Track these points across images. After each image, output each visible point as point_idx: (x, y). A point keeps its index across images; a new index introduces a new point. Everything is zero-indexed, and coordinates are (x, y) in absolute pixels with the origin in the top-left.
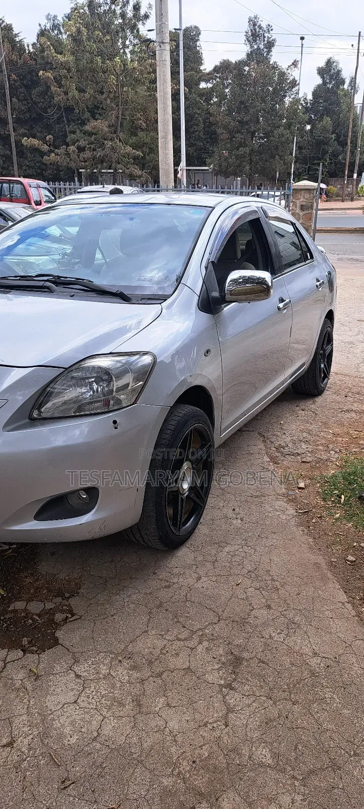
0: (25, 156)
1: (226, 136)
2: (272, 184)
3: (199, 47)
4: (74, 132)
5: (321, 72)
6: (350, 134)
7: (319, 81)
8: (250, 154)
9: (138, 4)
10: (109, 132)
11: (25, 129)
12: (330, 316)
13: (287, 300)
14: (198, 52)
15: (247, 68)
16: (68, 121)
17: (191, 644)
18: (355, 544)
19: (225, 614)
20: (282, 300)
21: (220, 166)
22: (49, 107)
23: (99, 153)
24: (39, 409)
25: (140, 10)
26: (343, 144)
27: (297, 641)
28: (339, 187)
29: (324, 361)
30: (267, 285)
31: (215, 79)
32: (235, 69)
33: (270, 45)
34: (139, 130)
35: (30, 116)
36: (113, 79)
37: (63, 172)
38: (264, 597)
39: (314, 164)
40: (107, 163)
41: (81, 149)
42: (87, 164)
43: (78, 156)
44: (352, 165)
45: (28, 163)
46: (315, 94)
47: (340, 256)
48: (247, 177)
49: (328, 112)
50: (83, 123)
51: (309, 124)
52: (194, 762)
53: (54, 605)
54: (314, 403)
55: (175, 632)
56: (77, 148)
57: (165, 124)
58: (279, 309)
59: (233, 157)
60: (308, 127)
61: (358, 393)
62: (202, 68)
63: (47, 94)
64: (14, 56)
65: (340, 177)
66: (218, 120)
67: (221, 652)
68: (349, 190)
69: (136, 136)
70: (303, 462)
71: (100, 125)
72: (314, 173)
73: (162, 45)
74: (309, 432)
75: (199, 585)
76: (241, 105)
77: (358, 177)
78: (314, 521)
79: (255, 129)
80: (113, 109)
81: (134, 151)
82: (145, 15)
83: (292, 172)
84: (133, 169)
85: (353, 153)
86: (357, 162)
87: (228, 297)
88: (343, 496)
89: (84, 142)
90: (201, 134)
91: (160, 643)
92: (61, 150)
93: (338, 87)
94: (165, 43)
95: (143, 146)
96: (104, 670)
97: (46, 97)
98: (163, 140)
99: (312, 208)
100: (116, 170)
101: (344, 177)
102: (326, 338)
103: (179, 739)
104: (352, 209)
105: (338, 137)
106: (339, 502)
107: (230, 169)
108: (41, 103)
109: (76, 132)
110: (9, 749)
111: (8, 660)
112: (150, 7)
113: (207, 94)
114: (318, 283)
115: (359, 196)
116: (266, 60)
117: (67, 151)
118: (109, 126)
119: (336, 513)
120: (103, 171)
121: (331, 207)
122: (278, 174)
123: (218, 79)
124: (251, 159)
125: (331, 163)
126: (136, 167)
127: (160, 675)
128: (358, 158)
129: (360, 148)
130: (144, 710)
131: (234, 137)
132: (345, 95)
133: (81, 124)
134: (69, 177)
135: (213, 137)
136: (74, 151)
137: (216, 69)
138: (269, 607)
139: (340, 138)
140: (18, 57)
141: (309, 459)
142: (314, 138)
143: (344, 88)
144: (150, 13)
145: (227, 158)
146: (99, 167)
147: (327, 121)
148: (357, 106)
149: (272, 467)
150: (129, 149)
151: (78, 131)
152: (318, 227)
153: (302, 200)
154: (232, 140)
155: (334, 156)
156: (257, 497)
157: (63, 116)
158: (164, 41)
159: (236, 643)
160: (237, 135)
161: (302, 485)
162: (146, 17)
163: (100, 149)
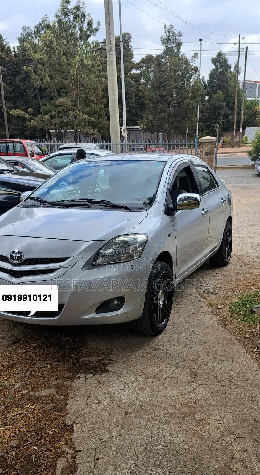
0: (11, 122)
1: (151, 105)
2: (184, 137)
3: (130, 46)
4: (45, 105)
5: (214, 61)
6: (236, 102)
7: (214, 67)
8: (168, 118)
9: (91, 22)
10: (71, 105)
11: (11, 103)
12: (230, 219)
13: (206, 210)
14: (130, 50)
15: (163, 60)
16: (41, 98)
17: (172, 369)
18: (249, 330)
19: (187, 358)
20: (204, 210)
21: (148, 126)
22: (28, 89)
23: (65, 120)
24: (96, 261)
25: (92, 26)
26: (232, 109)
27: (223, 366)
28: (230, 137)
29: (227, 246)
30: (198, 201)
31: (143, 68)
32: (156, 61)
33: (179, 45)
34: (91, 103)
35: (15, 95)
36: (74, 71)
37: (38, 132)
38: (205, 352)
39: (212, 123)
40: (70, 126)
41: (52, 117)
42: (56, 126)
43: (51, 122)
44: (238, 122)
45: (13, 127)
46: (211, 76)
47: (233, 185)
48: (166, 133)
49: (220, 87)
50: (51, 99)
51: (207, 96)
52: (182, 405)
53: (102, 358)
54: (223, 270)
55: (164, 365)
56: (50, 117)
57: (114, 102)
58: (202, 214)
59: (157, 119)
60: (207, 98)
61: (249, 265)
62: (133, 60)
63: (26, 80)
64: (3, 55)
65: (231, 131)
66: (146, 95)
67: (187, 371)
68: (237, 139)
69: (89, 107)
70: (220, 297)
71: (66, 101)
72: (212, 129)
73: (110, 52)
74: (222, 284)
75: (172, 349)
76: (160, 85)
77: (243, 130)
78: (227, 322)
79: (171, 100)
80: (74, 90)
81: (89, 118)
82: (96, 29)
83: (197, 129)
84: (89, 130)
85: (238, 114)
86: (242, 121)
87: (178, 207)
88: (242, 311)
89: (54, 112)
90: (134, 105)
91: (158, 369)
92: (38, 118)
93: (226, 71)
94: (113, 50)
95: (94, 114)
96: (133, 379)
97: (26, 82)
98: (112, 112)
99: (213, 153)
100: (76, 130)
101: (233, 131)
102: (228, 233)
103: (174, 398)
104: (240, 152)
105: (228, 104)
106: (240, 314)
107: (155, 128)
108: (22, 86)
109: (47, 105)
110: (99, 404)
111: (87, 377)
112: (99, 23)
113: (137, 78)
114: (222, 201)
115: (244, 143)
116: (177, 54)
117: (43, 119)
118: (72, 102)
119: (238, 319)
120: (68, 131)
121: (225, 152)
122: (187, 130)
123: (144, 68)
124: (169, 121)
125: (224, 122)
126: (91, 128)
127: (160, 379)
128: (242, 118)
129: (243, 111)
130: (155, 390)
131: (156, 106)
132: (232, 76)
133: (50, 99)
134: (42, 136)
135: (141, 106)
136: (48, 119)
137: (143, 61)
138: (208, 355)
139: (229, 105)
140: (6, 56)
141: (223, 296)
142: (212, 105)
143: (231, 72)
144: (99, 27)
145: (152, 120)
146: (65, 129)
147: (220, 94)
148: (240, 82)
149: (202, 300)
150: (86, 116)
151: (48, 104)
152: (218, 165)
153: (206, 148)
154: (155, 108)
155: (226, 117)
156: (196, 313)
157: (37, 95)
158: (112, 49)
159: (193, 368)
160: (159, 105)
161: (220, 307)
162: (96, 30)
163: (65, 117)
